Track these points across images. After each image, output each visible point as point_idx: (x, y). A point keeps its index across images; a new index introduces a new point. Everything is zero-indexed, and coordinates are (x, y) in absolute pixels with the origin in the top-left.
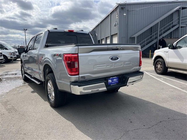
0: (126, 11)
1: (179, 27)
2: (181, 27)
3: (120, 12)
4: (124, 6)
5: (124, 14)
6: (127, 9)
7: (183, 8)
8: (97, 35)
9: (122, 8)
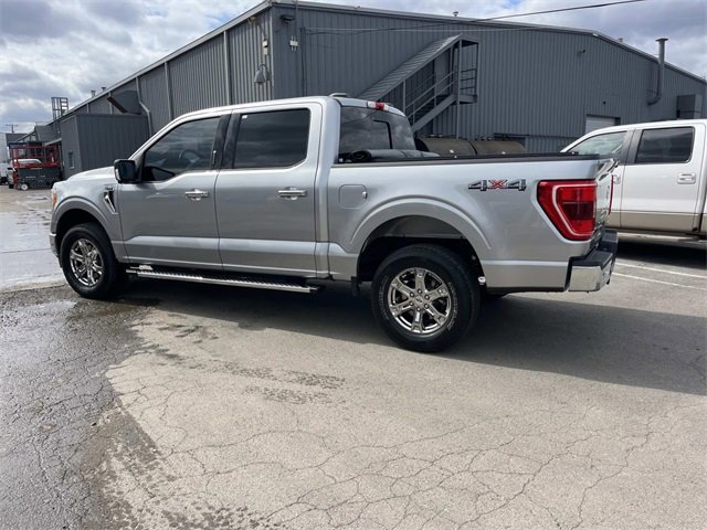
0: (298, 31)
1: (454, 103)
2: (461, 103)
3: (276, 32)
4: (291, 13)
5: (293, 43)
6: (299, 25)
7: (466, 43)
8: (148, 111)
9: (283, 19)
